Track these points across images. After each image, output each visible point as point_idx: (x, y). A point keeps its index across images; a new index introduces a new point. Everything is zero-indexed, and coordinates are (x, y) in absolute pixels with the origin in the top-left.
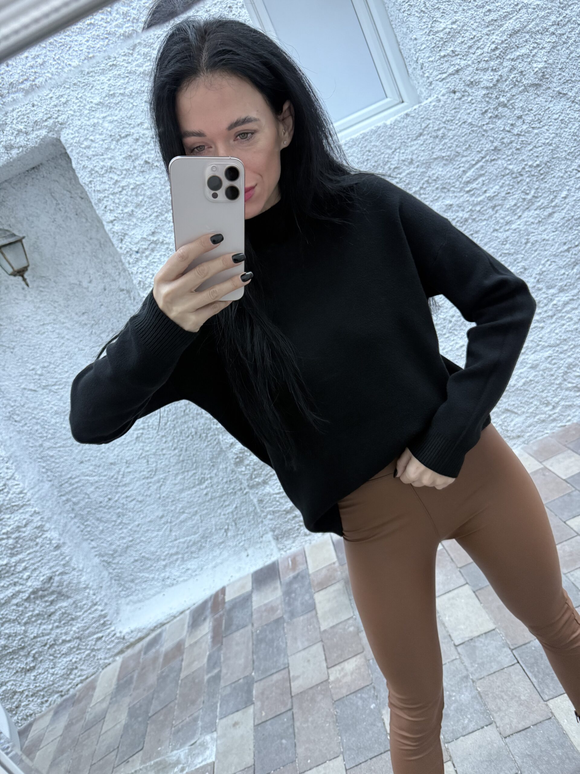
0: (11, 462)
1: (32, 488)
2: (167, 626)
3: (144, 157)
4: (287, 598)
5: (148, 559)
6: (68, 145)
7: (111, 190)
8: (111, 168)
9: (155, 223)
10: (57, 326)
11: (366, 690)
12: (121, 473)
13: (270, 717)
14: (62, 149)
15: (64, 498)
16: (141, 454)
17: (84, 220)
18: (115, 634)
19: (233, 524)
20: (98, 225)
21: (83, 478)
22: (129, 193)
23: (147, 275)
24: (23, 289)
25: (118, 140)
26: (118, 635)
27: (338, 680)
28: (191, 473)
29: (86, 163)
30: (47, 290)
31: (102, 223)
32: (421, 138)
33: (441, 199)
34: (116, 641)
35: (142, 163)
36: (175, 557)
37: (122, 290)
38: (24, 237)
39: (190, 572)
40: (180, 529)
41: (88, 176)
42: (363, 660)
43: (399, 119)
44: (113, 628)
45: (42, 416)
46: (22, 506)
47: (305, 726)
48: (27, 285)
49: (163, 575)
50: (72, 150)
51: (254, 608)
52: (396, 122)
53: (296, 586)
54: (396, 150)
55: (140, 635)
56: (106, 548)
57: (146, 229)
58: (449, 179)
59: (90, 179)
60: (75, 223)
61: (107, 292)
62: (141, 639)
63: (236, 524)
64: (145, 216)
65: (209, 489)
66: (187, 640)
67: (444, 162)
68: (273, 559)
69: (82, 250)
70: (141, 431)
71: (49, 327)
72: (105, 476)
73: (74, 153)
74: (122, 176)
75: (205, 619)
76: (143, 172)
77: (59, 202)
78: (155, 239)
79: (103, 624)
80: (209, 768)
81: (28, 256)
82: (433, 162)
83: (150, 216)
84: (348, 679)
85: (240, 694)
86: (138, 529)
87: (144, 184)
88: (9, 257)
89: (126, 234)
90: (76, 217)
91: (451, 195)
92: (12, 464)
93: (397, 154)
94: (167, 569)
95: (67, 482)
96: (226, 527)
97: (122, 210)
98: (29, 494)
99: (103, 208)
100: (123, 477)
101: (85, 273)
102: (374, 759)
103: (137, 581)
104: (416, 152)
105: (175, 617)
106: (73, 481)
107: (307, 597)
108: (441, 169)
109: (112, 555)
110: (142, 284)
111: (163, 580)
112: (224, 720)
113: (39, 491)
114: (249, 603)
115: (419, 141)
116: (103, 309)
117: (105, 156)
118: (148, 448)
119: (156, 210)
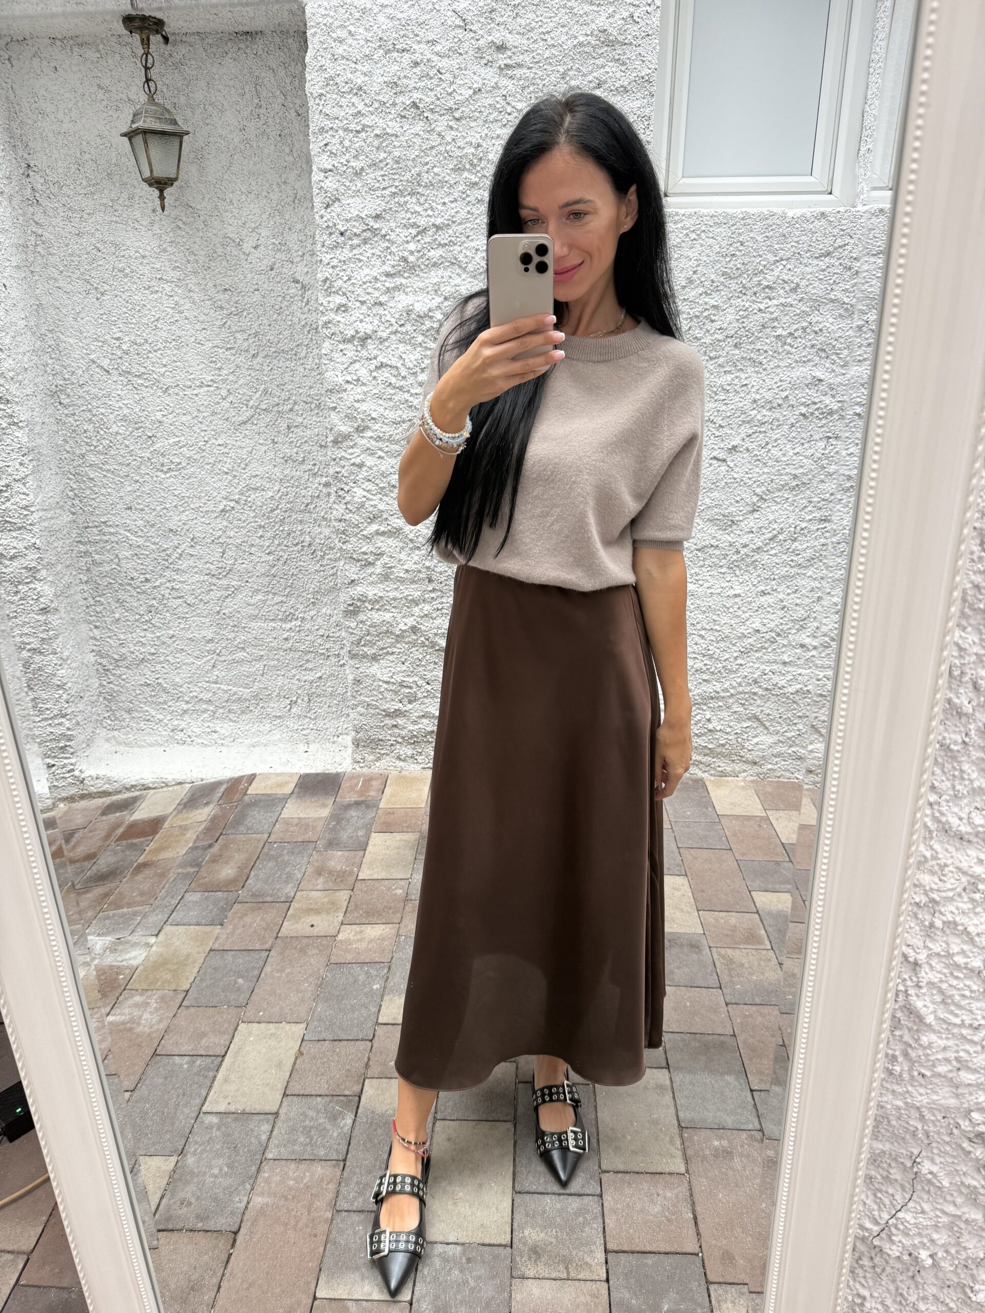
0: (31, 458)
1: (43, 510)
2: (152, 792)
3: (416, 95)
4: (334, 823)
5: (165, 690)
6: (312, 24)
7: (345, 122)
8: (360, 88)
9: (387, 203)
10: (180, 291)
11: (378, 966)
12: (179, 551)
13: (236, 948)
14: (301, 24)
15: (82, 548)
16: (220, 537)
17: (287, 150)
18: (72, 770)
19: (306, 699)
20: (304, 166)
21: (122, 532)
22: (370, 140)
23: (341, 274)
24: (154, 211)
25: (388, 52)
26: (77, 773)
27: (348, 942)
28: (278, 599)
29: (328, 64)
30: (188, 229)
31: (311, 166)
32: (827, 259)
33: (812, 363)
34: (70, 780)
35: (408, 102)
36: (204, 706)
37: (297, 282)
38: (187, 133)
39: (216, 736)
40: (229, 670)
41: (321, 84)
42: (394, 931)
43: (809, 215)
44: (73, 761)
45: (102, 414)
46: (20, 529)
47: (279, 975)
48: (163, 209)
49: (176, 723)
50: (316, 33)
51: (282, 816)
52: (804, 218)
53: (353, 813)
54: (782, 260)
55: (106, 787)
56: (111, 647)
57: (370, 205)
58: (836, 340)
59: (321, 91)
60: (273, 147)
61: (273, 272)
62: (106, 794)
63: (310, 701)
64: (377, 185)
65: (293, 634)
66: (169, 819)
67: (841, 311)
68: (340, 770)
69: (265, 194)
70: (232, 504)
71: (168, 289)
72: (154, 544)
73: (316, 40)
74: (370, 109)
75: (207, 804)
76: (405, 117)
77: (262, 103)
78: (376, 226)
79: (62, 748)
80: (127, 971)
81: (181, 164)
82: (827, 304)
83: (384, 189)
84: (363, 945)
85: (211, 907)
86: (170, 642)
87: (397, 136)
88: (152, 153)
89: (338, 200)
90: (279, 139)
91: (827, 365)
92: (31, 460)
93: (781, 267)
94: (186, 717)
95: (96, 527)
96: (294, 699)
97: (348, 161)
98: (35, 515)
99: (322, 144)
100: (179, 559)
101: (253, 230)
102: (346, 1043)
103: (135, 714)
104: (809, 276)
105: (167, 785)
106: (106, 530)
107: (360, 833)
108: (831, 320)
109: (117, 661)
110: (327, 284)
111: (173, 731)
112: (174, 928)
113: (52, 518)
114: (279, 808)
115: (821, 263)
116: (257, 297)
117: (359, 67)
118: (232, 534)
119: (397, 184)
